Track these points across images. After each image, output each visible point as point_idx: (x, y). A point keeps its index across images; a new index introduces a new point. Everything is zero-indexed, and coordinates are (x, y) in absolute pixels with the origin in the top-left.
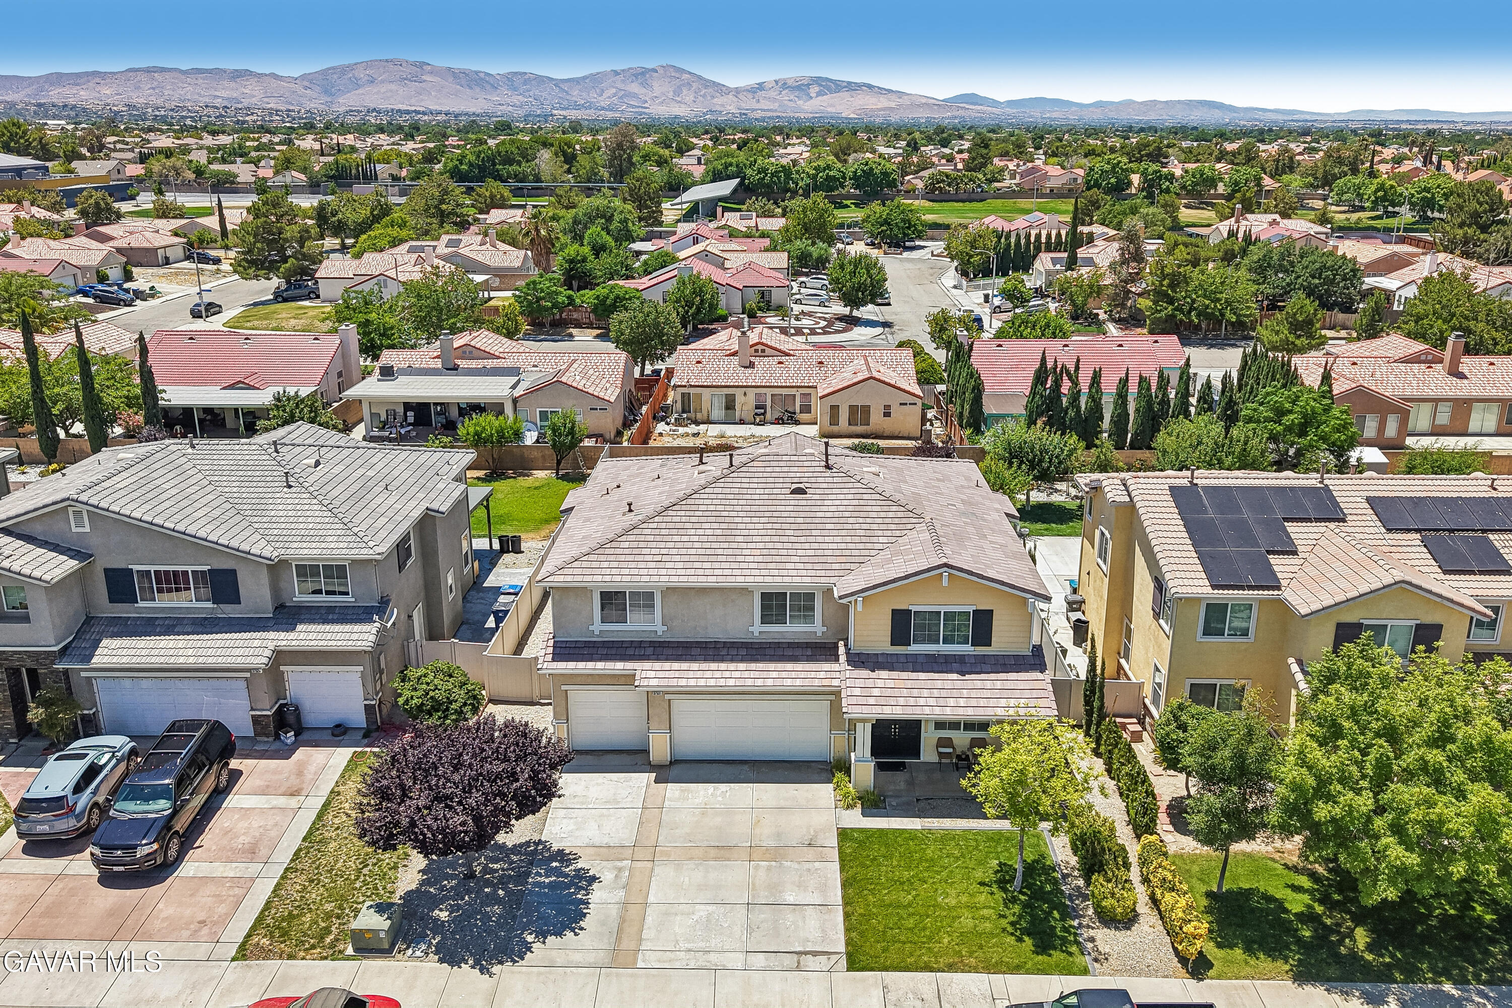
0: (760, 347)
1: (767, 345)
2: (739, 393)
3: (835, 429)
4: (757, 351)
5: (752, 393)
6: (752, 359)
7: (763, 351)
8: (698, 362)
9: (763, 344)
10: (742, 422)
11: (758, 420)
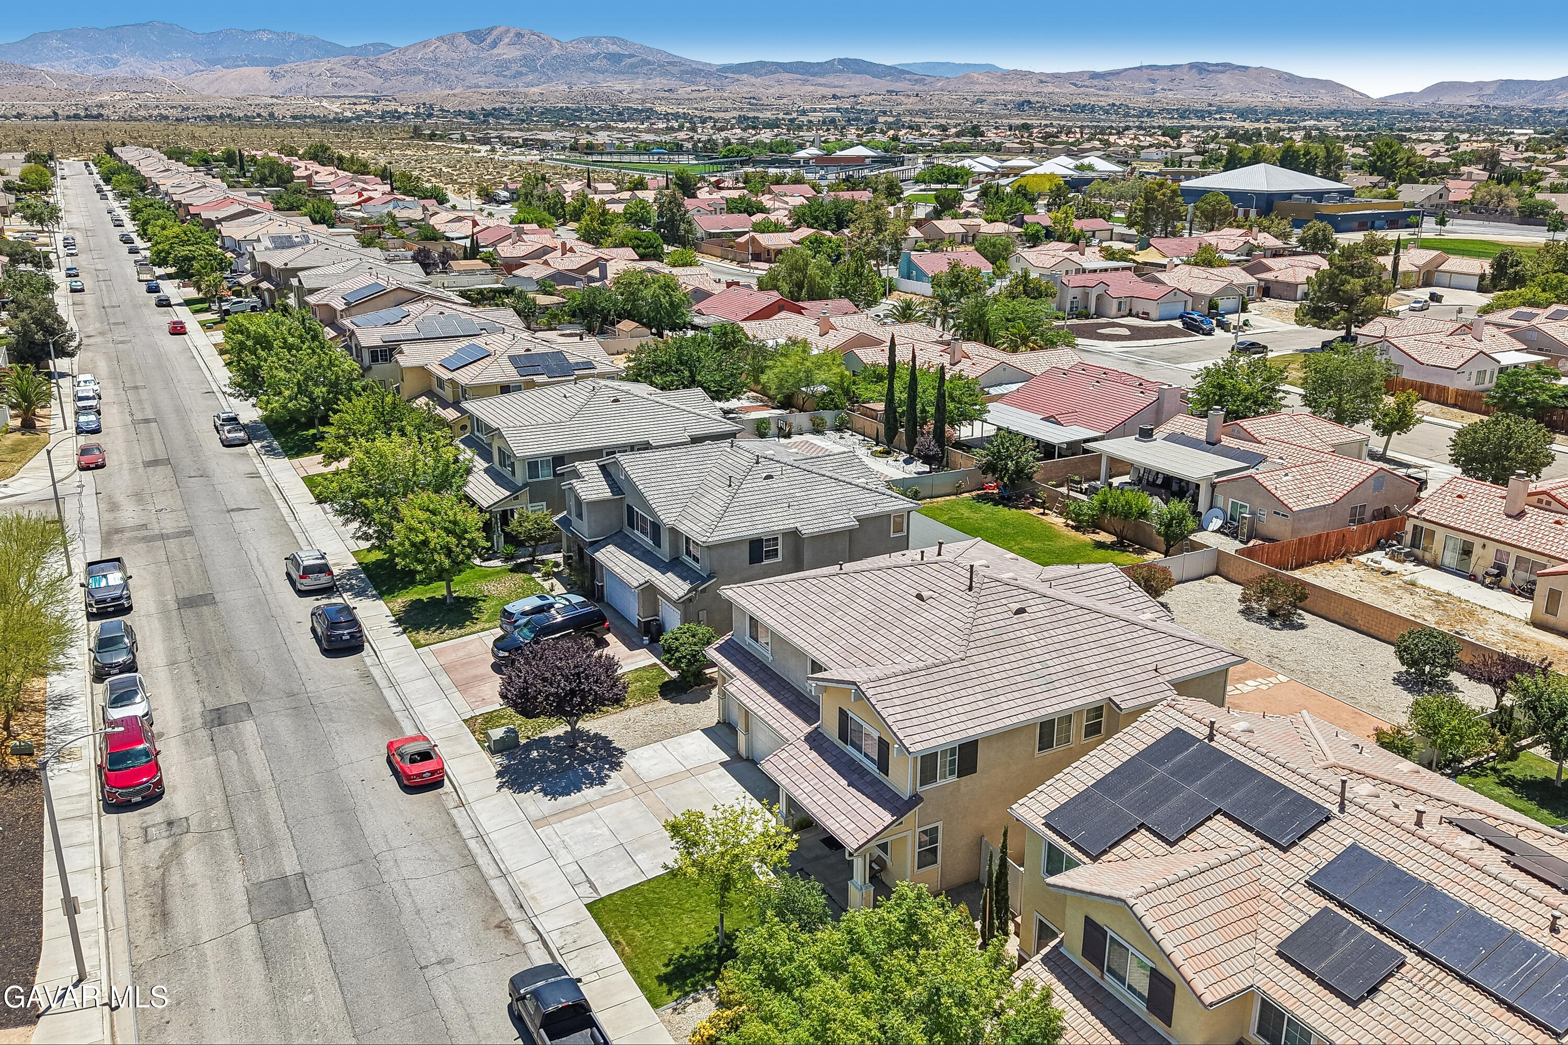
0: (1545, 498)
1: (1554, 498)
2: (1478, 543)
3: (1551, 619)
4: (1540, 501)
5: (1492, 548)
6: (1528, 509)
7: (1548, 503)
8: (1460, 496)
9: (1549, 495)
10: (1473, 578)
11: (1488, 581)
